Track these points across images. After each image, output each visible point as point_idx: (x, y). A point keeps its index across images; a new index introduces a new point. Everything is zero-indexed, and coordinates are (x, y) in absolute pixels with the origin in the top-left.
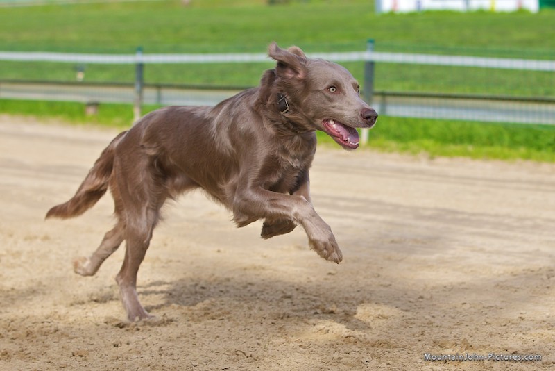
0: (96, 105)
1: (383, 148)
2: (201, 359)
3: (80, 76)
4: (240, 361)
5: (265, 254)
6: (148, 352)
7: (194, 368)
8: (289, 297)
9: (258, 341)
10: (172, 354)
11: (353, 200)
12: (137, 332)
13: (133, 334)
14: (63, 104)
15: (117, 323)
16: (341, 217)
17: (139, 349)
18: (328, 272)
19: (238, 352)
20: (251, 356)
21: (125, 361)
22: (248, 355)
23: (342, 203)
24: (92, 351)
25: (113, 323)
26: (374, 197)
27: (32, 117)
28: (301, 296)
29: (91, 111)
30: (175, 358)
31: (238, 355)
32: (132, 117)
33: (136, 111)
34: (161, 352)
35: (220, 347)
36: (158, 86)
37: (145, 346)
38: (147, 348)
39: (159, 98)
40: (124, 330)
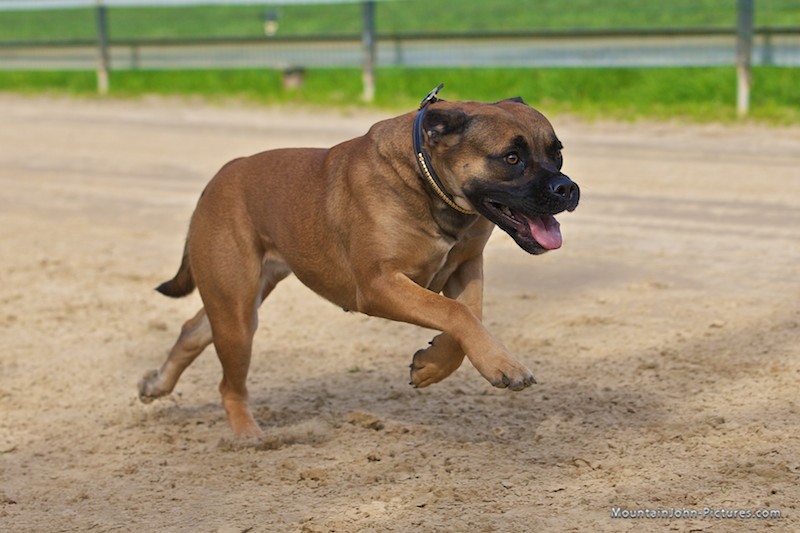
0: (299, 72)
1: (775, 119)
2: (517, 476)
3: (271, 28)
4: (583, 476)
5: (602, 299)
6: (428, 467)
7: (507, 491)
8: (652, 367)
9: (609, 441)
10: (467, 470)
11: (736, 204)
12: (405, 436)
13: (398, 439)
14: (246, 72)
15: (370, 422)
16: (720, 233)
17: (412, 464)
18: (711, 323)
19: (578, 462)
20: (599, 467)
21: (390, 485)
22: (595, 465)
23: (718, 211)
24: (332, 470)
25: (363, 423)
26: (770, 199)
27: (196, 98)
28: (671, 364)
29: (292, 83)
30: (473, 475)
31: (578, 466)
32: (360, 88)
33: (367, 79)
34: (449, 467)
35: (545, 453)
36: (398, 38)
37: (420, 459)
38: (425, 461)
39: (399, 59)
40: (382, 432)
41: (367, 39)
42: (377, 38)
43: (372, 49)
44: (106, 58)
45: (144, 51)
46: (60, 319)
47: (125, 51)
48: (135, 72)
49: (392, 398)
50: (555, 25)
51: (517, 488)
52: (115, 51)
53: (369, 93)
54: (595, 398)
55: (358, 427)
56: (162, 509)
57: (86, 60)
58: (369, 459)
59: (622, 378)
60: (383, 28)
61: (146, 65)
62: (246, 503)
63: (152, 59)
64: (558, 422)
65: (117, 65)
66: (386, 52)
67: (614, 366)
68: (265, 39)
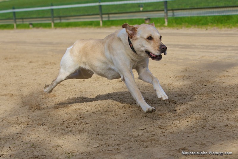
0: (149, 19)
2: (210, 113)
3: (141, 9)
4: (227, 113)
5: (227, 71)
6: (188, 112)
7: (208, 117)
9: (232, 105)
12: (182, 105)
14: (136, 20)
15: (173, 102)
17: (185, 111)
19: (225, 110)
20: (230, 111)
21: (180, 117)
22: (229, 110)
24: (165, 113)
29: (147, 22)
30: (200, 114)
31: (225, 111)
32: (164, 23)
33: (166, 20)
34: (194, 112)
35: (217, 108)
36: (173, 10)
37: (187, 110)
38: (188, 111)
39: (173, 15)
40: (177, 104)
41: (165, 11)
42: (168, 10)
43: (167, 13)
44: (102, 18)
45: (111, 16)
46: (96, 80)
47: (107, 16)
48: (109, 21)
49: (178, 96)
50: (210, 6)
51: (211, 116)
52: (104, 16)
53: (166, 24)
54: (228, 94)
55: (171, 103)
56: (124, 124)
57: (97, 18)
58: (174, 111)
59: (234, 89)
60: (169, 8)
61: (111, 19)
62: (145, 122)
63: (113, 17)
64: (219, 100)
65: (104, 19)
66: (170, 13)
67: (232, 87)
68: (140, 12)
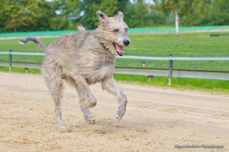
29: (150, 79)
33: (170, 80)
36: (179, 70)
41: (170, 70)
42: (173, 70)
53: (170, 84)
68: (142, 68)
